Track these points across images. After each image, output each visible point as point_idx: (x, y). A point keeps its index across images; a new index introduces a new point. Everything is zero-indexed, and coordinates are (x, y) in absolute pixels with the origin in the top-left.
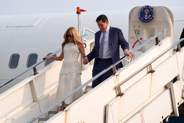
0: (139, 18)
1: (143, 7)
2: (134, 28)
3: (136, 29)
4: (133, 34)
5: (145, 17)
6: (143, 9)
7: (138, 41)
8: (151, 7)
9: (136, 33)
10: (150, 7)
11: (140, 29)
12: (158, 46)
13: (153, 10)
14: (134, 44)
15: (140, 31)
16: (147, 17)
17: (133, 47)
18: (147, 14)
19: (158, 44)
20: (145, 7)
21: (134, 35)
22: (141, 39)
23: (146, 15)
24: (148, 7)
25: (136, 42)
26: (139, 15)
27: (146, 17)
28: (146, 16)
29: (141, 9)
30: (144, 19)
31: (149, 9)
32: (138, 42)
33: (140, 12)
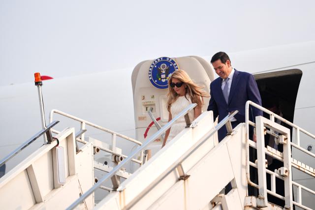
0: (151, 80)
1: (156, 61)
2: (143, 101)
3: (147, 102)
4: (143, 112)
5: (161, 79)
6: (156, 65)
7: (153, 123)
8: (170, 59)
9: (149, 109)
10: (168, 59)
11: (155, 100)
12: (190, 129)
13: (175, 64)
14: (146, 129)
15: (154, 105)
16: (166, 78)
17: (145, 135)
18: (164, 72)
19: (191, 126)
20: (159, 60)
21: (144, 114)
22: (158, 119)
23: (164, 74)
24: (164, 60)
25: (150, 125)
26: (150, 76)
27: (164, 79)
28: (163, 76)
29: (153, 65)
30: (160, 82)
31: (168, 63)
32: (154, 125)
33: (151, 69)
